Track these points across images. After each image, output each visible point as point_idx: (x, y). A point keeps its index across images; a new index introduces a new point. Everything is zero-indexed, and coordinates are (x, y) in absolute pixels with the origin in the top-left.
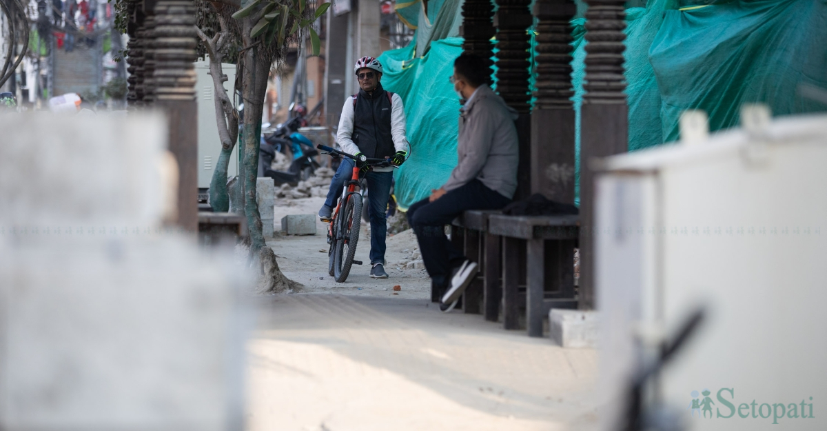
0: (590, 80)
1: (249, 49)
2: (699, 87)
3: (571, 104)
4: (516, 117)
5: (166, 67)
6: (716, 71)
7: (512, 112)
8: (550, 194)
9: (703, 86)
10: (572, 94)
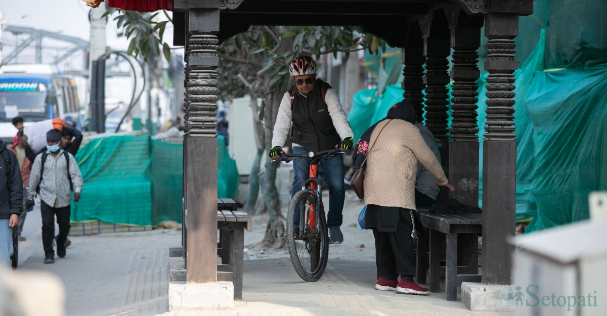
0: (489, 125)
1: (268, 94)
2: (558, 122)
3: (477, 138)
4: (440, 145)
5: (196, 115)
6: (569, 112)
7: (437, 142)
8: (461, 199)
9: (561, 121)
10: (477, 131)
